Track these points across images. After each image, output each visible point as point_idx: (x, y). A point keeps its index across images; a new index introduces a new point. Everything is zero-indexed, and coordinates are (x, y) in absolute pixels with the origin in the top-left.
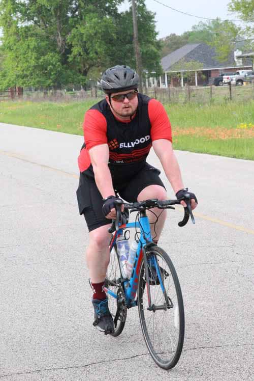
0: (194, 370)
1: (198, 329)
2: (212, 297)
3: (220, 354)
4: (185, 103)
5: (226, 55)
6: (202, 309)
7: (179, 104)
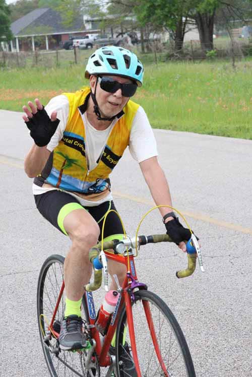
0: (7, 290)
1: (15, 260)
2: (31, 235)
3: (31, 277)
4: (33, 66)
5: (71, 20)
6: (21, 244)
7: (26, 68)
